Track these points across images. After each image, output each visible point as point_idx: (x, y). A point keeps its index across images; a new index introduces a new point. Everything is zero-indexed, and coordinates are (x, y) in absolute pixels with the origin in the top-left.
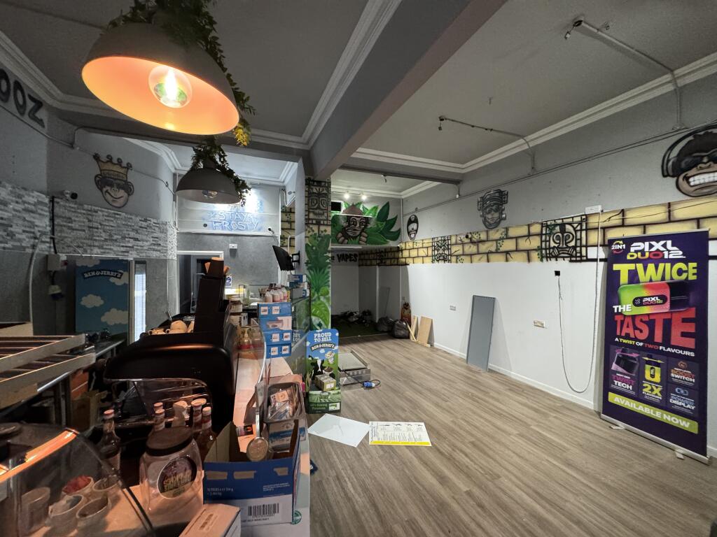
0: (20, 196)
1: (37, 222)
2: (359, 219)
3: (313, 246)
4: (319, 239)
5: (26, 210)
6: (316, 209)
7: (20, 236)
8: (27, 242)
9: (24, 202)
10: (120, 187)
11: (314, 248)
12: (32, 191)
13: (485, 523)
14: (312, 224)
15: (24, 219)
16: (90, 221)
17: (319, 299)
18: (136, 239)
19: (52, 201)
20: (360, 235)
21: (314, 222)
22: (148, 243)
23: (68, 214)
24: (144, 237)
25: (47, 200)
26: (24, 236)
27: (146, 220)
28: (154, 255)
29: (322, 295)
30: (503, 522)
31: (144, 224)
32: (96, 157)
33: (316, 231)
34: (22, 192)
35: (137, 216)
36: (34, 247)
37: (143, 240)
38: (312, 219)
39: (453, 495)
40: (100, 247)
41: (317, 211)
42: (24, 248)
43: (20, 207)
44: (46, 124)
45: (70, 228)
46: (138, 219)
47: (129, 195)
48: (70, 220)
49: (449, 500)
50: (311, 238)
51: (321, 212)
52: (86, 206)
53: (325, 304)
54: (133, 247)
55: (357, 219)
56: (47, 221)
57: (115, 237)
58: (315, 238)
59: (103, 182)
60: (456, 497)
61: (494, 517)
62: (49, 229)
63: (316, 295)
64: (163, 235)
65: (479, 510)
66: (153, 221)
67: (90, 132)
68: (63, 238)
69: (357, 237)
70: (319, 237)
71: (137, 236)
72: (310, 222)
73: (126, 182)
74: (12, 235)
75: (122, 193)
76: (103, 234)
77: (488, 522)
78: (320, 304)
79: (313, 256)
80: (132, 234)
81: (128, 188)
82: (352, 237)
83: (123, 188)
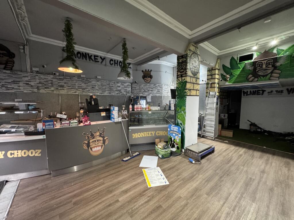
0: (123, 85)
1: (127, 89)
2: (265, 61)
3: (179, 88)
4: (182, 84)
5: (125, 87)
6: (181, 70)
7: (123, 92)
8: (125, 93)
9: (124, 86)
10: (148, 77)
11: (180, 88)
12: (126, 83)
13: (101, 206)
14: (179, 77)
15: (124, 89)
16: (140, 87)
17: (181, 112)
18: (152, 91)
19: (132, 84)
20: (272, 73)
21: (180, 76)
22: (156, 92)
23: (135, 87)
24: (155, 90)
25: (130, 84)
26: (124, 92)
27: (155, 85)
28: (158, 95)
29: (182, 110)
30: (101, 213)
31: (154, 86)
32: (143, 71)
33: (181, 80)
34: (123, 84)
35: (152, 84)
36: (126, 94)
37: (154, 91)
38: (179, 75)
39: (116, 195)
40: (142, 94)
41: (181, 71)
42: (124, 95)
43: (123, 87)
44: (132, 68)
45: (136, 90)
46: (153, 85)
47: (151, 79)
48: (135, 88)
49: (113, 194)
50: (179, 84)
51: (183, 70)
52: (139, 84)
53: (183, 115)
54: (151, 93)
55: (263, 62)
56: (130, 89)
57: (146, 91)
58: (180, 84)
59: (144, 77)
60: (115, 196)
61: (103, 210)
62: (131, 90)
63: (180, 110)
64: (161, 89)
65: (108, 204)
66: (157, 85)
67: (141, 65)
68: (134, 92)
69: (268, 75)
70: (182, 83)
71: (152, 90)
72: (178, 76)
73: (150, 75)
74: (121, 92)
75: (149, 79)
76: (143, 90)
77: (101, 207)
78: (181, 115)
79: (179, 92)
80: (151, 89)
81: (151, 77)
82: (262, 76)
83: (149, 77)
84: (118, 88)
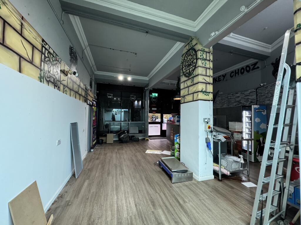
1: (250, 98)
7: (244, 103)
9: (245, 94)
16: (266, 91)
19: (257, 90)
23: (261, 91)
32: (272, 64)
44: (260, 67)
52: (265, 86)
68: (259, 100)
84: (237, 99)
